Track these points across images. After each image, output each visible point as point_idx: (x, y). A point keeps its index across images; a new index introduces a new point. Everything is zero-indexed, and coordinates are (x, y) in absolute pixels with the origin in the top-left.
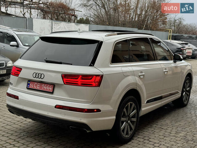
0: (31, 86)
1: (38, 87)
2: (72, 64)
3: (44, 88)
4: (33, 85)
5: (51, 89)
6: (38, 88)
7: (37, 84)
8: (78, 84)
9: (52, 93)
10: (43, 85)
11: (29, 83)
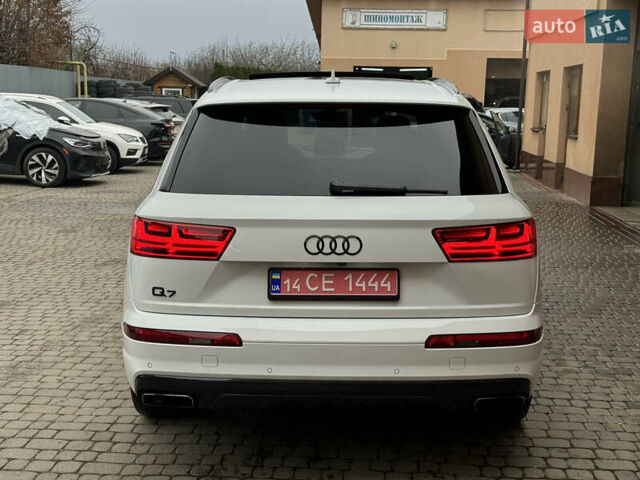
0: (291, 286)
1: (327, 286)
2: (445, 193)
3: (357, 285)
4: (302, 283)
5: (386, 286)
6: (327, 290)
7: (320, 277)
8: (492, 255)
9: (395, 299)
10: (350, 276)
11: (276, 277)
